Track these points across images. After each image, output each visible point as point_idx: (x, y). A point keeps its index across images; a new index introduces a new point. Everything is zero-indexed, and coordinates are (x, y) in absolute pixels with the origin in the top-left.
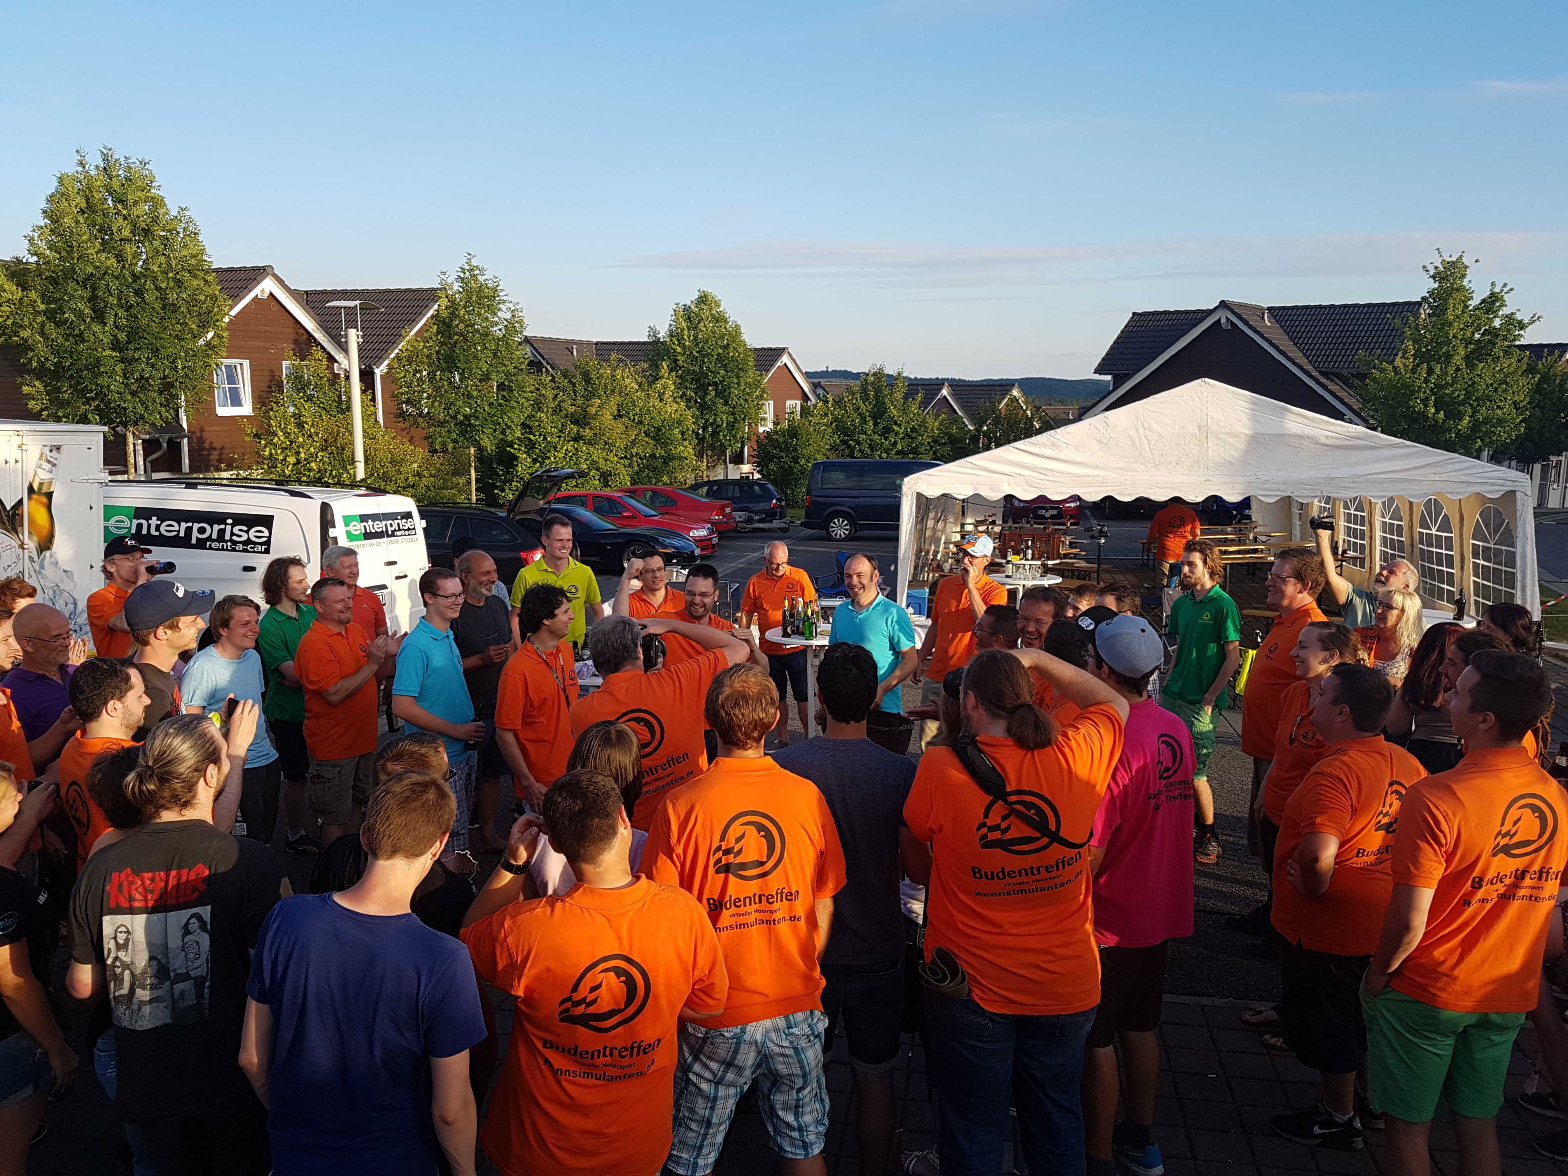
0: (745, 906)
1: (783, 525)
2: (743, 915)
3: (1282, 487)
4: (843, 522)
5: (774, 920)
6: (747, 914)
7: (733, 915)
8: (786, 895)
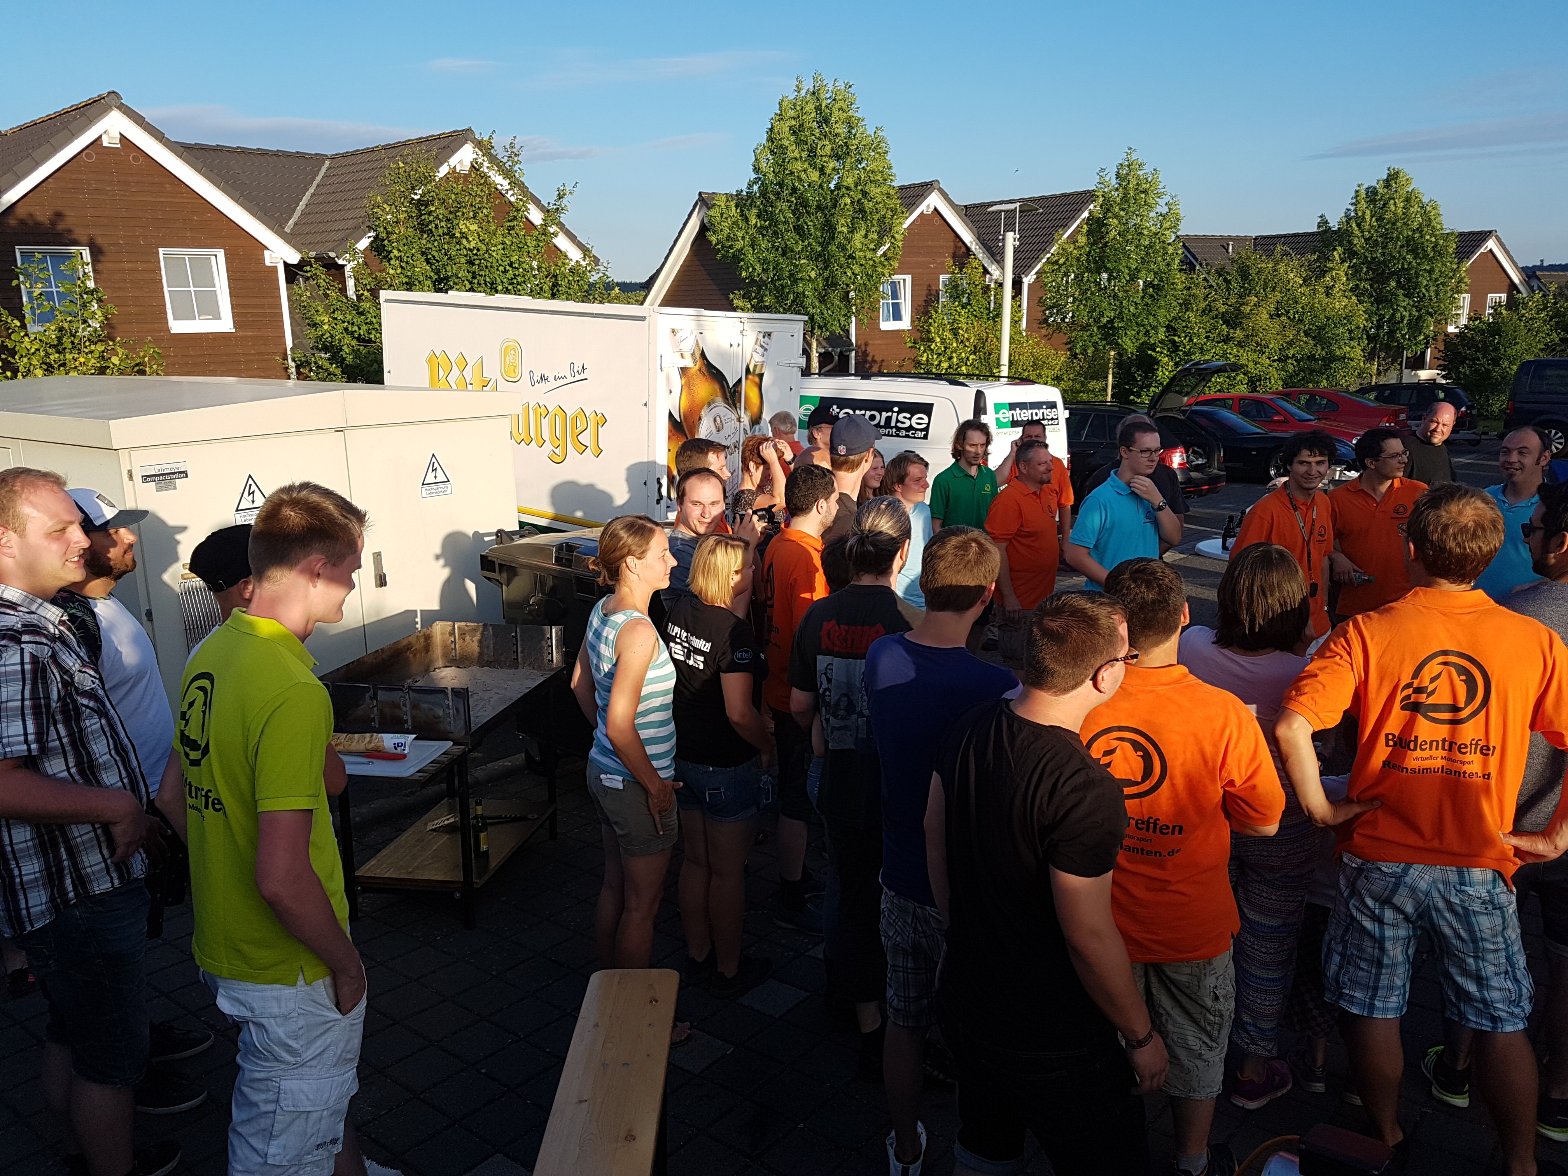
4: (1556, 434)
8: (1482, 749)
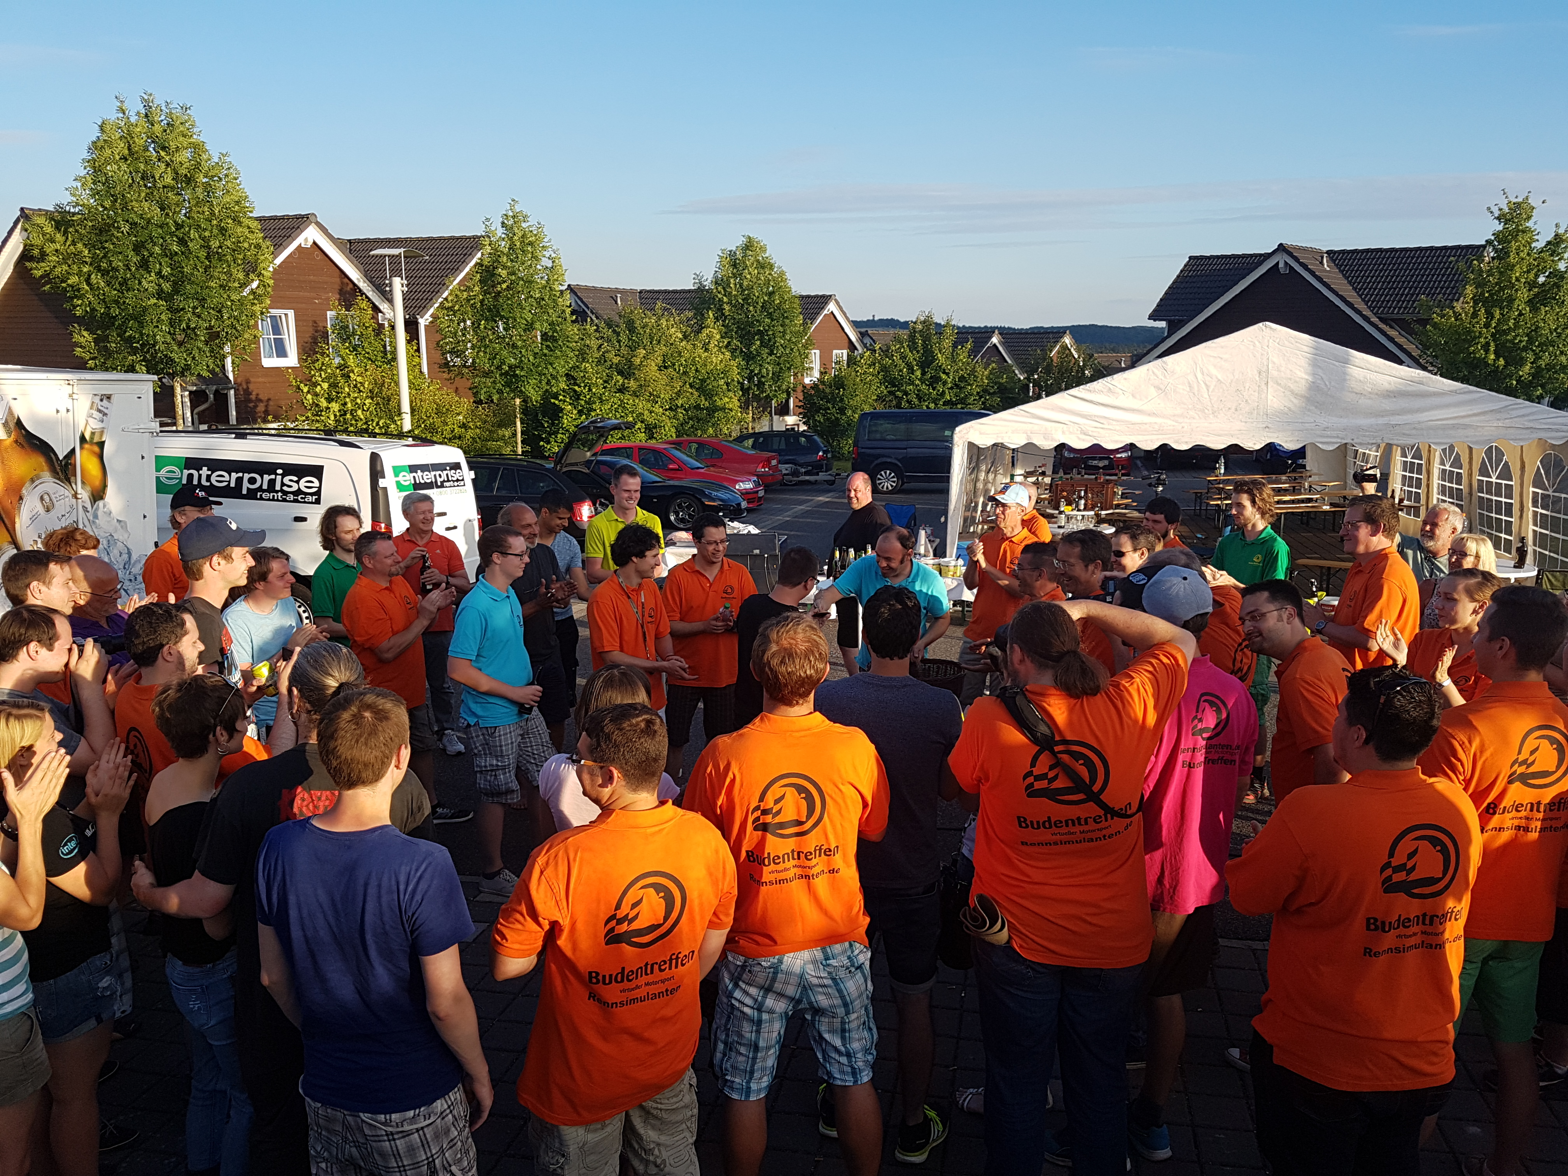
0: (784, 862)
1: (829, 478)
2: (782, 871)
3: (1341, 434)
4: (890, 474)
5: (813, 875)
6: (786, 870)
7: (773, 872)
8: (825, 851)
